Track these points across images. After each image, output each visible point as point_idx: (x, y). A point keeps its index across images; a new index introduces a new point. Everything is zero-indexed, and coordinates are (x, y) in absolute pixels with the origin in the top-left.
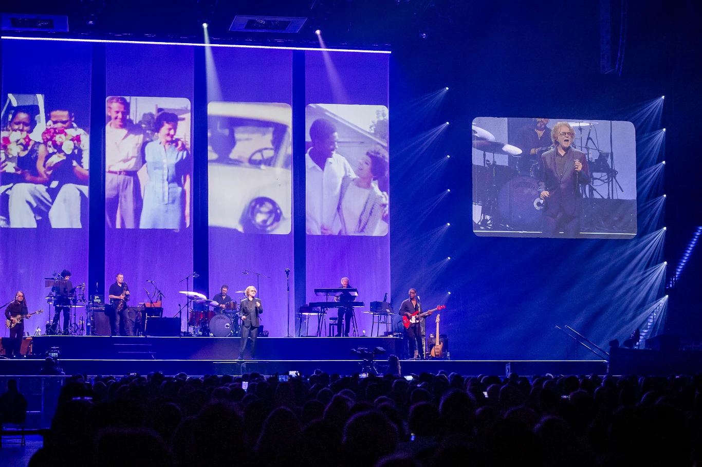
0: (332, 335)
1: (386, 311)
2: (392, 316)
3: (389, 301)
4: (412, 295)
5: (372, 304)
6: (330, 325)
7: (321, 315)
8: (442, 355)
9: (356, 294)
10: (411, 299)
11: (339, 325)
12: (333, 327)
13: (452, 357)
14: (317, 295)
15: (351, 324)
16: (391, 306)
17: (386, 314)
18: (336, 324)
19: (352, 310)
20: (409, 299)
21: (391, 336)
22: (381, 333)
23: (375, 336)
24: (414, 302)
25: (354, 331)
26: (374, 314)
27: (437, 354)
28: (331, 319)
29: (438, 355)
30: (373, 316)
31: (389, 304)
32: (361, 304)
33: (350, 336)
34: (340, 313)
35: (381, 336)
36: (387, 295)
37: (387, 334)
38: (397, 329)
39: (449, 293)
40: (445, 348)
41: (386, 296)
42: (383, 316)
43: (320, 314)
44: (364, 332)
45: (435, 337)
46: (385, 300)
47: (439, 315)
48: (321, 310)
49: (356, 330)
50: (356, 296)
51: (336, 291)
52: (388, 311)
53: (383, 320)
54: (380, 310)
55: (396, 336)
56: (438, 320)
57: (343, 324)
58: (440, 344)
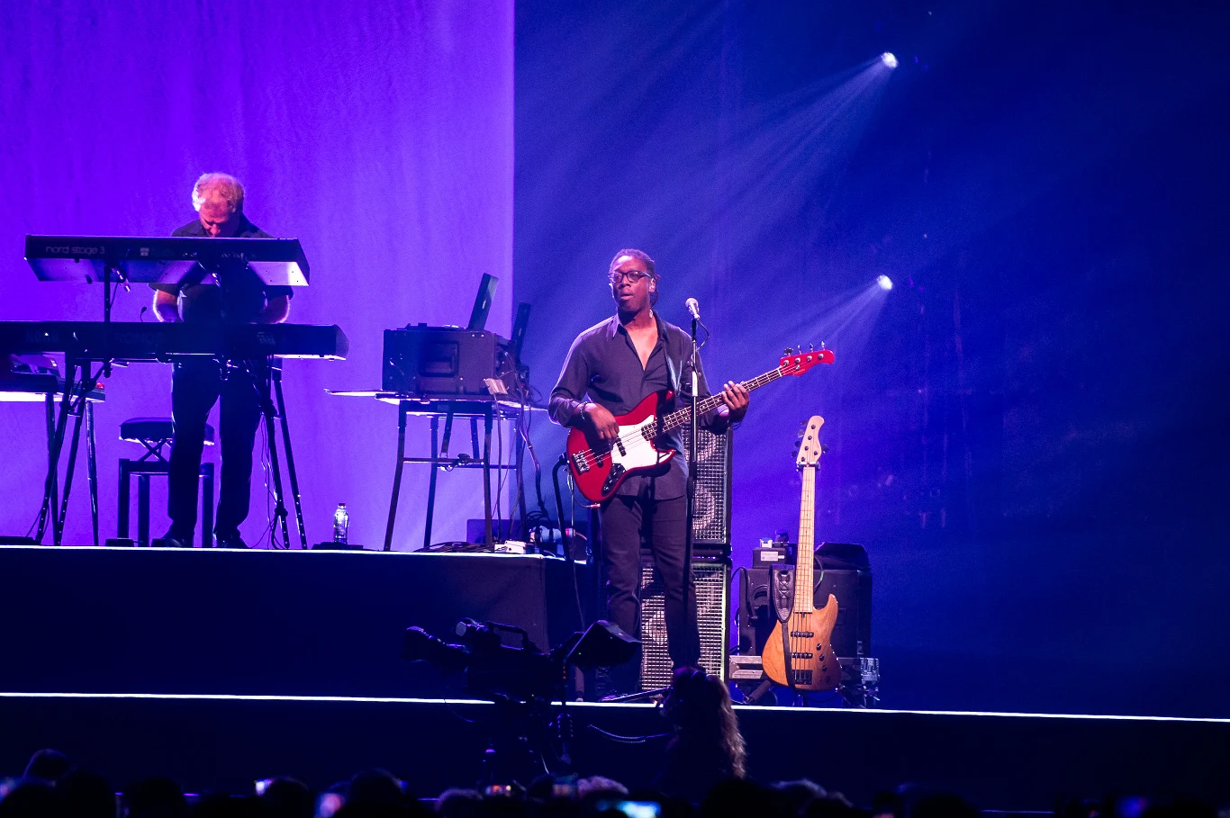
0: (133, 534)
1: (485, 391)
2: (519, 424)
3: (500, 323)
4: (632, 287)
5: (394, 341)
6: (126, 466)
7: (65, 404)
8: (829, 670)
9: (294, 275)
10: (628, 317)
11: (184, 467)
12: (144, 486)
13: (889, 690)
14: (42, 276)
15: (261, 465)
16: (512, 357)
17: (483, 408)
18: (160, 466)
19: (267, 373)
20: (613, 321)
21: (516, 548)
22: (450, 528)
23: (407, 545)
24: (643, 342)
25: (281, 511)
26: (404, 407)
27: (797, 664)
28: (129, 429)
29: (806, 675)
30: (403, 422)
31: (501, 346)
32: (325, 339)
33: (255, 540)
34: (189, 395)
35: (448, 546)
36: (493, 289)
37: (487, 531)
38: (551, 506)
39: (886, 283)
40: (847, 635)
41: (483, 293)
42: (462, 423)
43: (58, 398)
44: (341, 515)
45: (791, 558)
46: (479, 314)
47: (817, 421)
48: (70, 372)
49: (289, 505)
50: (288, 290)
51: (168, 251)
52: (495, 386)
53: (461, 443)
54: (447, 383)
55: (547, 546)
56: (810, 450)
57: (209, 468)
58: (819, 602)
